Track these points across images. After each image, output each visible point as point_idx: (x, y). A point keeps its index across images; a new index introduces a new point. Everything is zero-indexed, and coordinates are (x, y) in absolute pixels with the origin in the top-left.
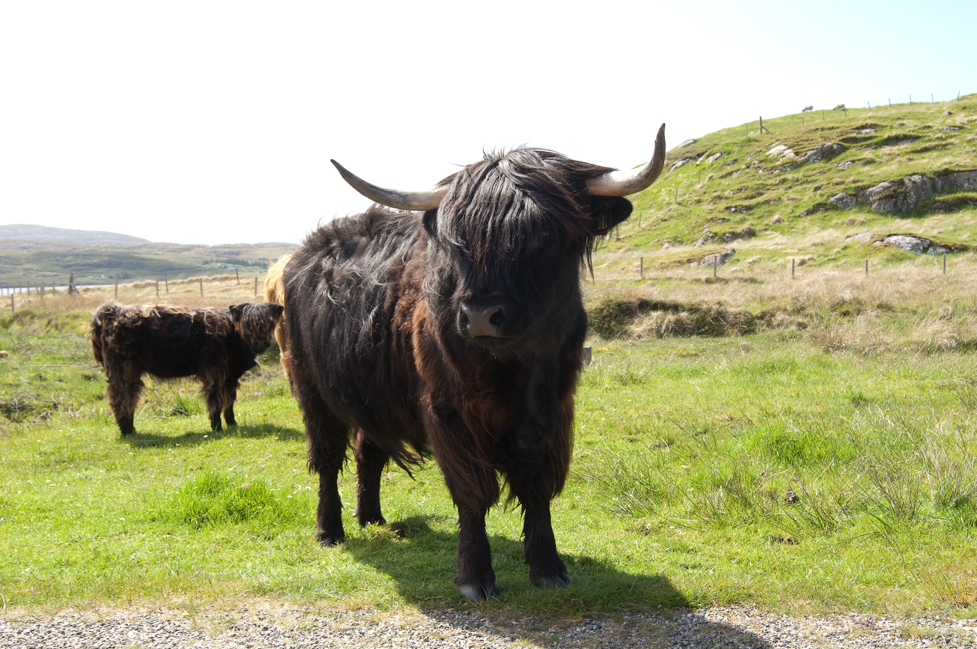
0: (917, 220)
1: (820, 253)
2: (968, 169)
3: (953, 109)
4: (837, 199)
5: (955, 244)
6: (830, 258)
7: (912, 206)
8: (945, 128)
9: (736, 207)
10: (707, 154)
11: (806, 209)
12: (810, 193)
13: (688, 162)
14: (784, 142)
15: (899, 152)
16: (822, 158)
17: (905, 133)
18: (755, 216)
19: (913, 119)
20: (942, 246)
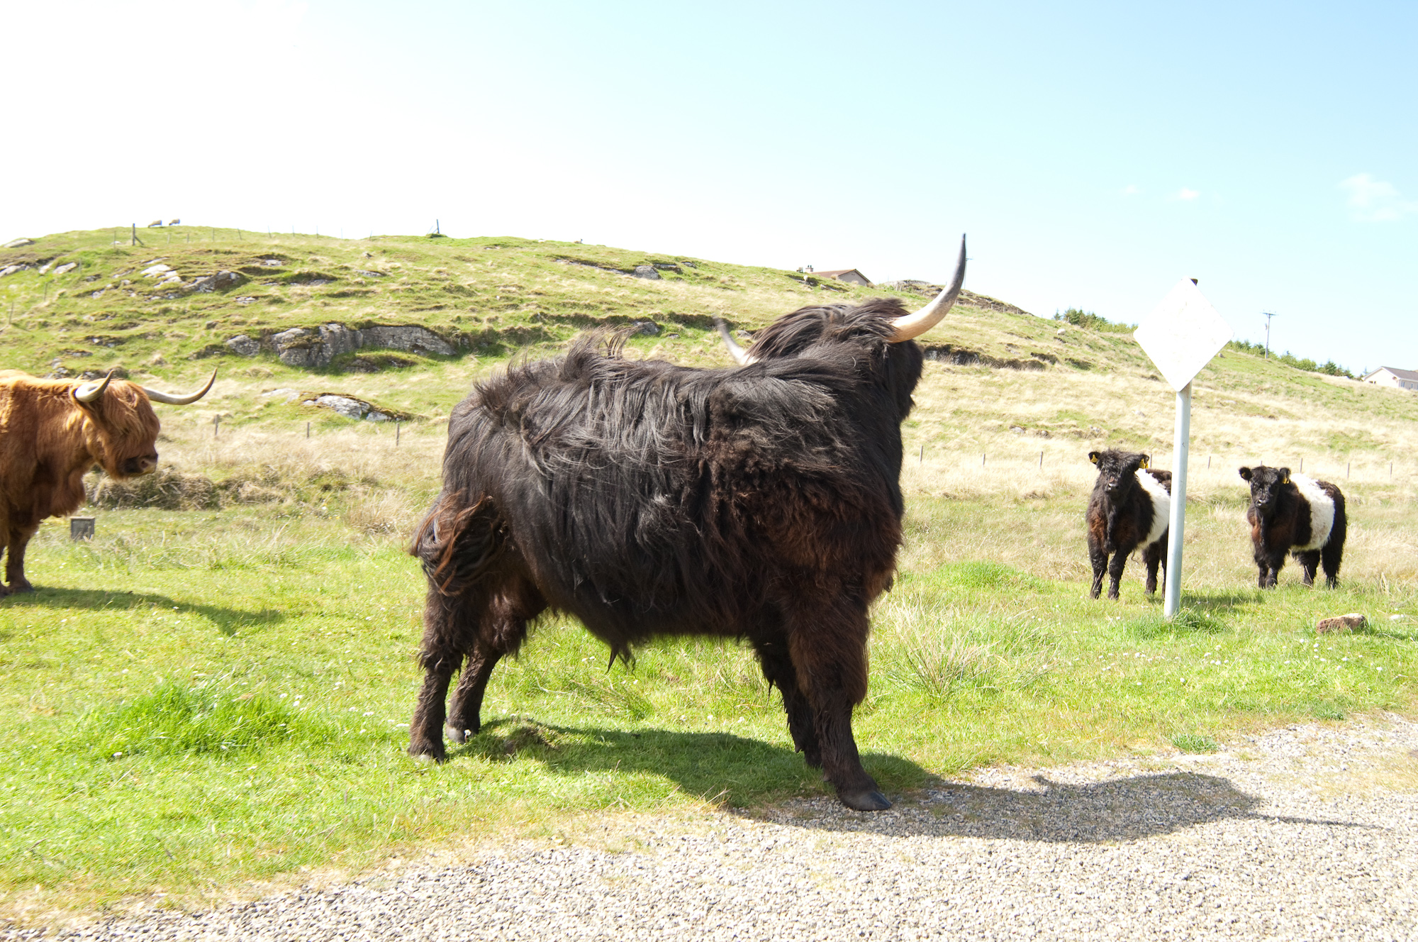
0: (337, 378)
2: (393, 324)
3: (372, 251)
4: (236, 342)
5: (397, 411)
7: (328, 361)
8: (365, 272)
9: (100, 338)
11: (197, 350)
12: (202, 331)
13: (23, 269)
14: (166, 260)
15: (313, 293)
16: (216, 288)
17: (318, 271)
19: (327, 255)
20: (383, 413)
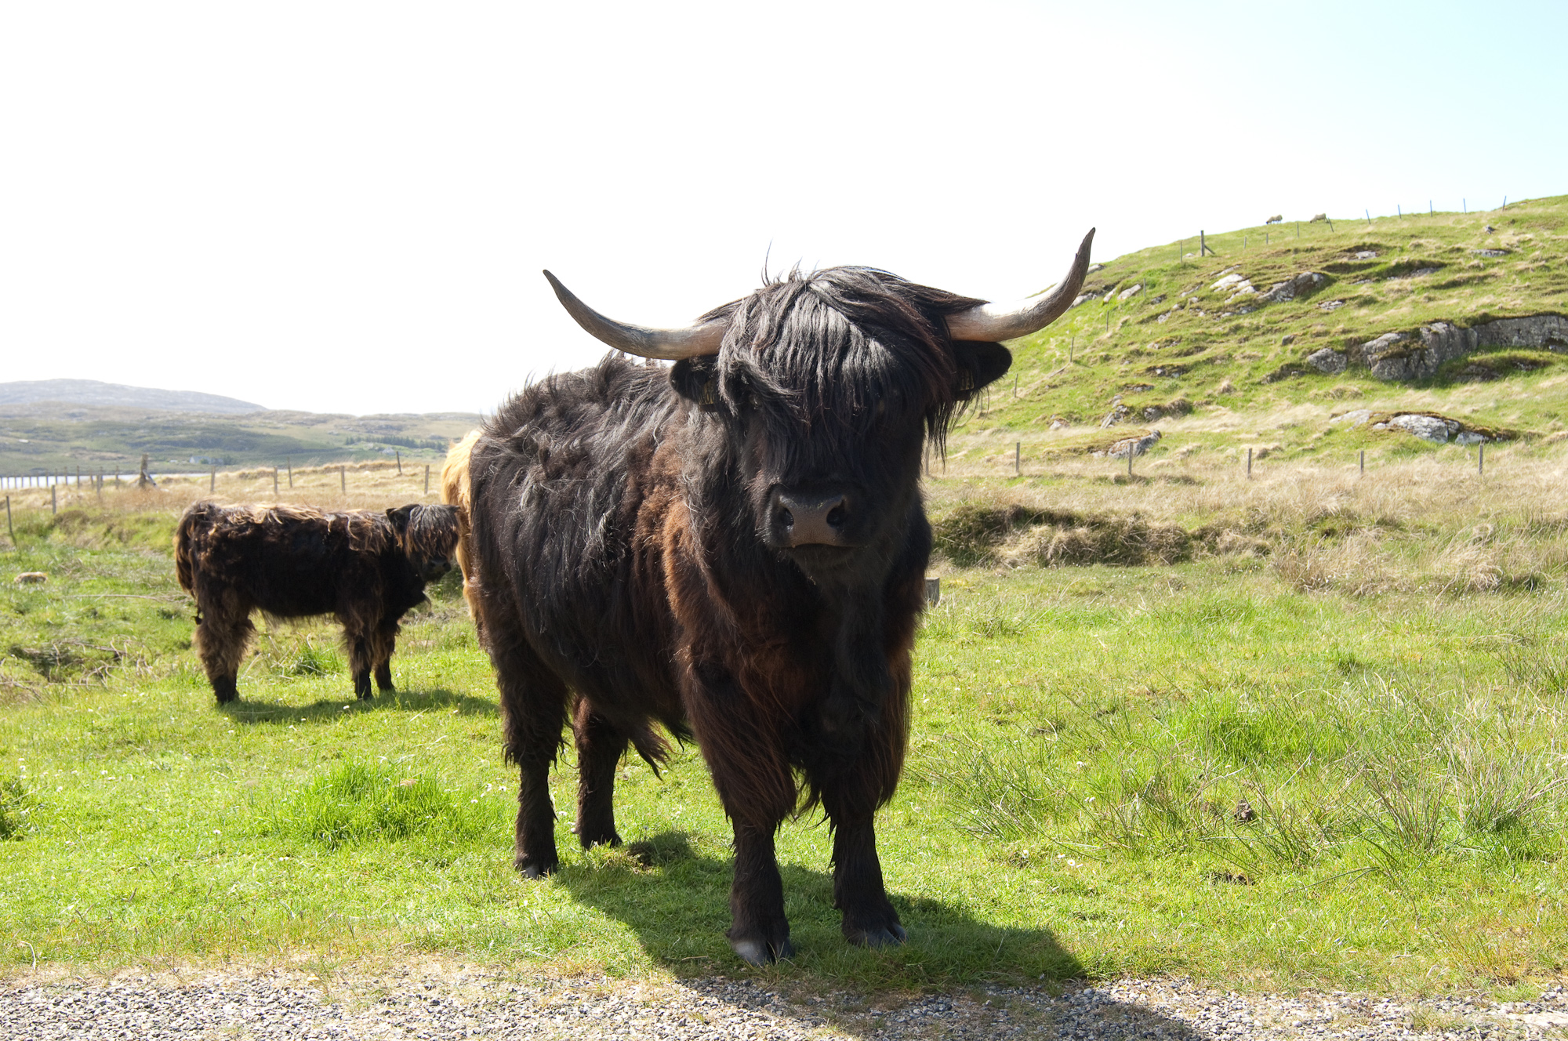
0: (1440, 392)
1: (1291, 439)
2: (1518, 314)
3: (1496, 223)
4: (1317, 358)
5: (1498, 429)
6: (1306, 447)
7: (1432, 371)
8: (1484, 252)
9: (1162, 367)
10: (1119, 286)
11: (1272, 372)
12: (1277, 348)
13: (1090, 298)
14: (1238, 269)
15: (1414, 287)
16: (1296, 294)
17: (1422, 258)
18: (1192, 382)
19: (1435, 237)
20: (1477, 432)
